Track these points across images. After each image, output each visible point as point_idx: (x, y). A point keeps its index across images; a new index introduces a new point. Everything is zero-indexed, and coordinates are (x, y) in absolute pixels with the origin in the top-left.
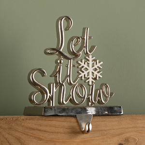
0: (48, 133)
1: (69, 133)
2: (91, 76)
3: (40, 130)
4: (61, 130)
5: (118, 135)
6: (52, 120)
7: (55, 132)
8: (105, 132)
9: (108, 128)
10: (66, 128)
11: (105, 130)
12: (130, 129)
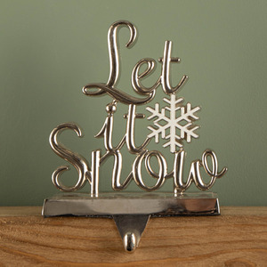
0: (53, 250)
1: (98, 250)
2: (173, 135)
3: (36, 244)
4: (82, 245)
5: (209, 256)
6: (62, 225)
7: (67, 248)
8: (179, 250)
9: (186, 242)
10: (92, 241)
11: (178, 246)
12: (236, 245)
